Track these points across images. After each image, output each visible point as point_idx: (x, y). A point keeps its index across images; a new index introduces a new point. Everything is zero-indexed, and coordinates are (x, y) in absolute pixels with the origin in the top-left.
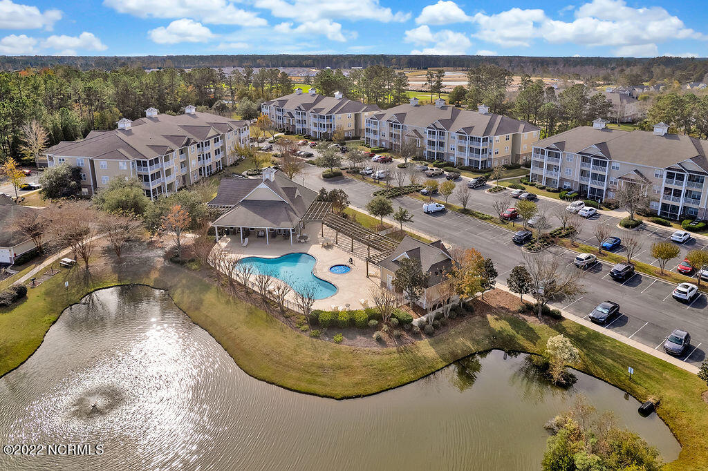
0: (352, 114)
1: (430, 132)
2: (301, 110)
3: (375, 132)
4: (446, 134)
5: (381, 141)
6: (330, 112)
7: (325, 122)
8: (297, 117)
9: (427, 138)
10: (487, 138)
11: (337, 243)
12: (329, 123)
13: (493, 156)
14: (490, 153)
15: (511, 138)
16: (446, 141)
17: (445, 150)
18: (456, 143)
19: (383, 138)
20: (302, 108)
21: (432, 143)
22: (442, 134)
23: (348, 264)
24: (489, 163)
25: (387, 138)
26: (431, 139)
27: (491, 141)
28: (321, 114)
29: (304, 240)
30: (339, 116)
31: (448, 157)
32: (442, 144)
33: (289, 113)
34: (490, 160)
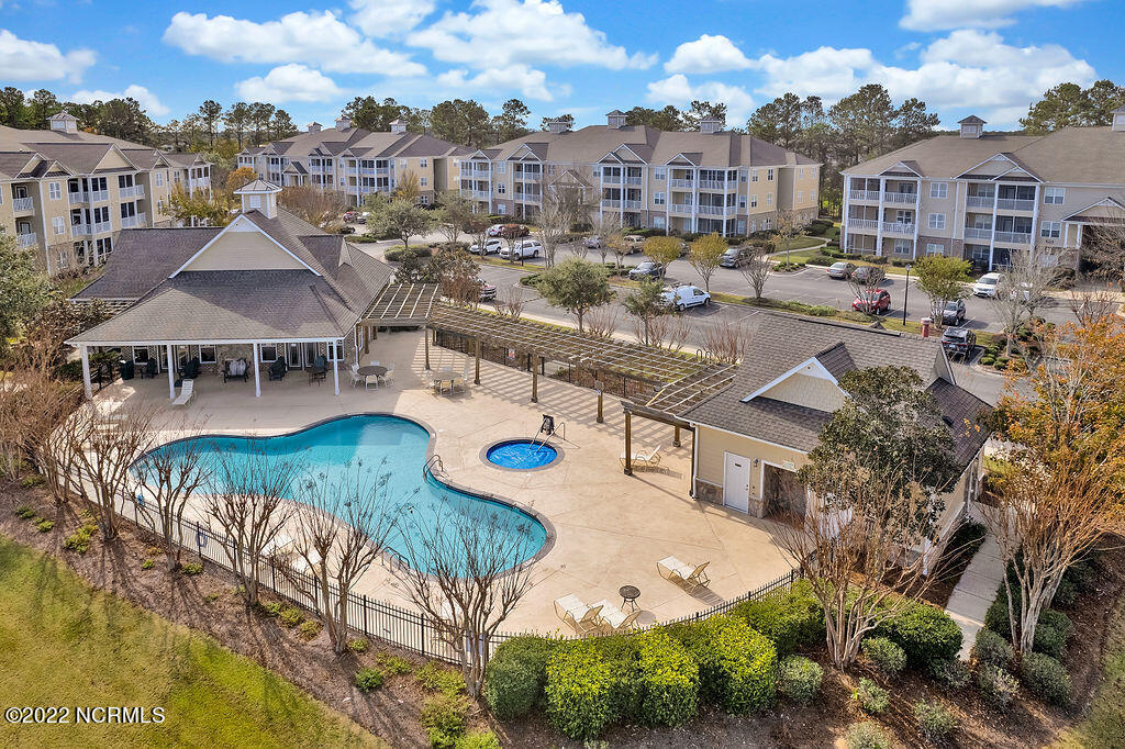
0: (429, 160)
1: (607, 172)
2: (322, 154)
3: (482, 185)
4: (645, 173)
5: (495, 203)
6: (384, 154)
7: (375, 174)
8: (312, 171)
9: (601, 183)
10: (735, 172)
11: (477, 382)
12: (382, 176)
13: (749, 211)
14: (743, 205)
15: (775, 175)
16: (644, 187)
17: (644, 205)
18: (668, 187)
19: (501, 196)
20: (325, 150)
21: (613, 194)
22: (634, 172)
23: (543, 437)
24: (740, 225)
25: (510, 194)
26: (612, 185)
27: (744, 179)
28: (367, 157)
29: (373, 378)
30: (404, 161)
31: (651, 220)
32: (633, 194)
33: (297, 165)
34: (743, 218)
